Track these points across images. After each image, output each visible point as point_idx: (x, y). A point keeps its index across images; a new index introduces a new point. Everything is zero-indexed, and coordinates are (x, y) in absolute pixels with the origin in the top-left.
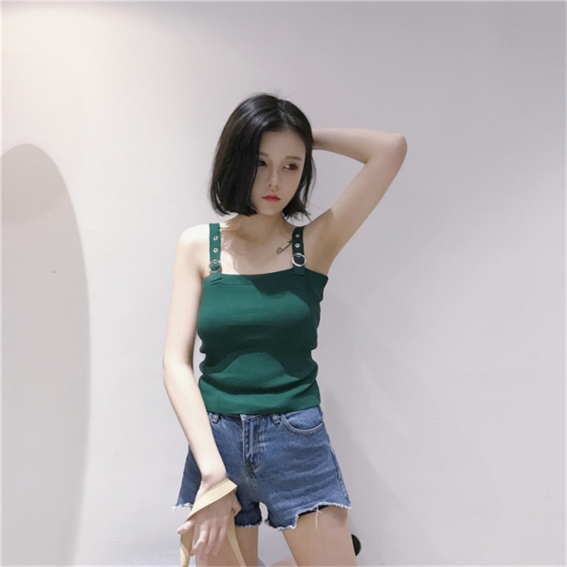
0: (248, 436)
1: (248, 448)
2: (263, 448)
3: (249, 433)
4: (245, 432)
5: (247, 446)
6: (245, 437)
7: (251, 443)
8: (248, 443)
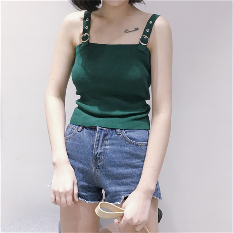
0: (99, 140)
1: (98, 148)
2: (107, 149)
3: (100, 138)
4: (97, 137)
5: (97, 147)
6: (97, 140)
7: (100, 145)
8: (98, 145)
